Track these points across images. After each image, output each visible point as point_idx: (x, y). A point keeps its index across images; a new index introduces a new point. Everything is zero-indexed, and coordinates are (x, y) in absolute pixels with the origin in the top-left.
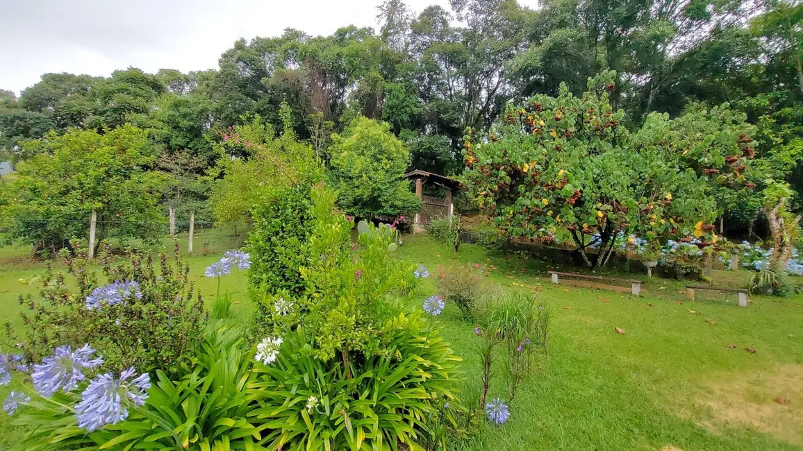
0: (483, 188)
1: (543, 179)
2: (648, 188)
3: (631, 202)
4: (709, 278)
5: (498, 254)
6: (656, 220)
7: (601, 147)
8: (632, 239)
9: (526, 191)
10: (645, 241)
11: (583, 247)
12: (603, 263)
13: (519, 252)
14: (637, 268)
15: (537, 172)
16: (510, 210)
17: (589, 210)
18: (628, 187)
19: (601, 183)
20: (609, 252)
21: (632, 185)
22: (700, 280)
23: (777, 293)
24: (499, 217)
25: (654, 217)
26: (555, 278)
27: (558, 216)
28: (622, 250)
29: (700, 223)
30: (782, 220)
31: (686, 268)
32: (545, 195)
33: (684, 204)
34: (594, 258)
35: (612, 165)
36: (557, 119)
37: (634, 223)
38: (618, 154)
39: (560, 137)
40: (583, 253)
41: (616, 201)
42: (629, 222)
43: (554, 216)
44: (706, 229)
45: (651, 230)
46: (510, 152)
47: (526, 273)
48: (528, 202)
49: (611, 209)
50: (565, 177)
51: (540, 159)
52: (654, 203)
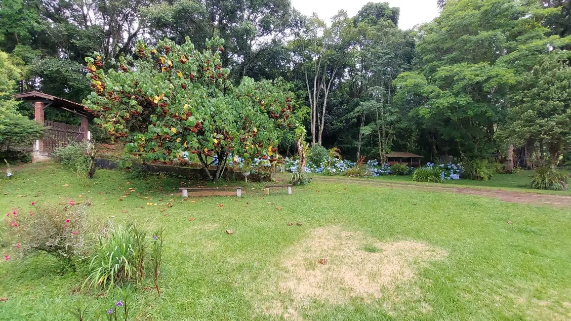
0: (113, 115)
1: (172, 110)
2: (244, 124)
3: (235, 132)
4: (274, 179)
5: (138, 177)
6: (249, 146)
7: (216, 93)
8: (237, 159)
9: (157, 120)
10: (243, 159)
11: (206, 165)
12: (220, 176)
13: (158, 173)
14: (240, 177)
15: (164, 103)
16: (142, 137)
17: (208, 138)
18: (233, 123)
19: (216, 118)
20: (223, 168)
21: (235, 121)
22: (270, 180)
23: (302, 184)
24: (132, 144)
25: (248, 143)
26: (185, 193)
27: (185, 143)
28: (230, 166)
29: (271, 147)
30: (302, 145)
31: (264, 174)
32: (174, 124)
33: (264, 135)
34: (214, 173)
35: (223, 106)
36: (182, 62)
37: (236, 148)
38: (227, 100)
39: (185, 78)
40: (207, 170)
41: (226, 132)
42: (234, 147)
43: (182, 143)
44: (274, 151)
45: (246, 152)
46: (141, 83)
47: (161, 191)
48: (158, 130)
49: (223, 138)
50: (189, 110)
51: (166, 92)
52: (247, 134)
